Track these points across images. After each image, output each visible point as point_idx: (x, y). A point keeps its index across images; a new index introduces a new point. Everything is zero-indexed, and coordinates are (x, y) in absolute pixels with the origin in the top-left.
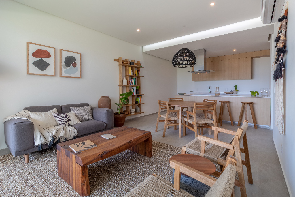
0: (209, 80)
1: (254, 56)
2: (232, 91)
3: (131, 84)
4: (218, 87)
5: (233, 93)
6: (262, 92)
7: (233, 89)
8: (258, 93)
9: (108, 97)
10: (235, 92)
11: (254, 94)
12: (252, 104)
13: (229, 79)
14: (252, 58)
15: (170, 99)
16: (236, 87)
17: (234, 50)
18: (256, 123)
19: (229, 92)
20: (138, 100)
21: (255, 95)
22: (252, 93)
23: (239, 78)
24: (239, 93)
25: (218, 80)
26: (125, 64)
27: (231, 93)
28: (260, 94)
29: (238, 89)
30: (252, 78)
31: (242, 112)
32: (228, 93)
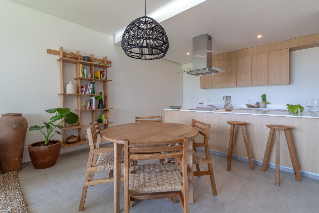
0: (223, 87)
1: (292, 47)
2: (258, 103)
3: (85, 92)
4: (230, 97)
5: (259, 106)
6: (309, 107)
7: (260, 100)
8: (302, 108)
9: (20, 115)
10: (262, 105)
11: (294, 109)
12: (289, 130)
13: (252, 86)
14: (291, 50)
15: (137, 118)
16: (264, 97)
17: (259, 37)
18: (300, 168)
19: (254, 104)
20: (103, 117)
21: (296, 112)
22: (290, 108)
23: (268, 84)
24: (268, 106)
25: (237, 86)
26: (69, 58)
27: (255, 106)
28: (306, 109)
29: (267, 100)
30: (290, 82)
31: (271, 144)
32: (251, 106)
